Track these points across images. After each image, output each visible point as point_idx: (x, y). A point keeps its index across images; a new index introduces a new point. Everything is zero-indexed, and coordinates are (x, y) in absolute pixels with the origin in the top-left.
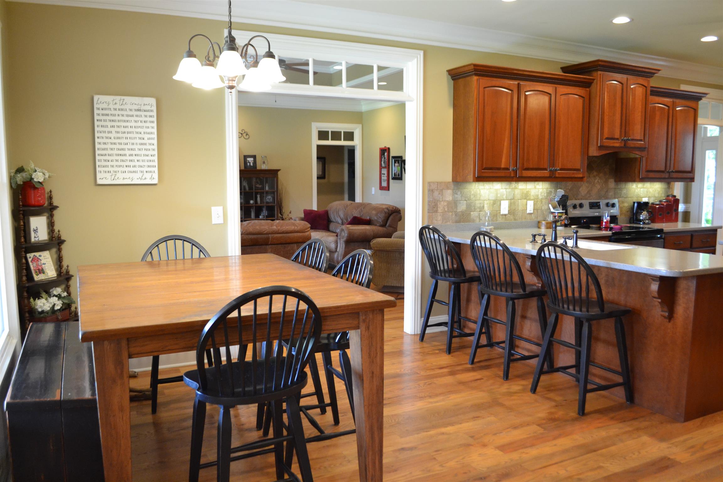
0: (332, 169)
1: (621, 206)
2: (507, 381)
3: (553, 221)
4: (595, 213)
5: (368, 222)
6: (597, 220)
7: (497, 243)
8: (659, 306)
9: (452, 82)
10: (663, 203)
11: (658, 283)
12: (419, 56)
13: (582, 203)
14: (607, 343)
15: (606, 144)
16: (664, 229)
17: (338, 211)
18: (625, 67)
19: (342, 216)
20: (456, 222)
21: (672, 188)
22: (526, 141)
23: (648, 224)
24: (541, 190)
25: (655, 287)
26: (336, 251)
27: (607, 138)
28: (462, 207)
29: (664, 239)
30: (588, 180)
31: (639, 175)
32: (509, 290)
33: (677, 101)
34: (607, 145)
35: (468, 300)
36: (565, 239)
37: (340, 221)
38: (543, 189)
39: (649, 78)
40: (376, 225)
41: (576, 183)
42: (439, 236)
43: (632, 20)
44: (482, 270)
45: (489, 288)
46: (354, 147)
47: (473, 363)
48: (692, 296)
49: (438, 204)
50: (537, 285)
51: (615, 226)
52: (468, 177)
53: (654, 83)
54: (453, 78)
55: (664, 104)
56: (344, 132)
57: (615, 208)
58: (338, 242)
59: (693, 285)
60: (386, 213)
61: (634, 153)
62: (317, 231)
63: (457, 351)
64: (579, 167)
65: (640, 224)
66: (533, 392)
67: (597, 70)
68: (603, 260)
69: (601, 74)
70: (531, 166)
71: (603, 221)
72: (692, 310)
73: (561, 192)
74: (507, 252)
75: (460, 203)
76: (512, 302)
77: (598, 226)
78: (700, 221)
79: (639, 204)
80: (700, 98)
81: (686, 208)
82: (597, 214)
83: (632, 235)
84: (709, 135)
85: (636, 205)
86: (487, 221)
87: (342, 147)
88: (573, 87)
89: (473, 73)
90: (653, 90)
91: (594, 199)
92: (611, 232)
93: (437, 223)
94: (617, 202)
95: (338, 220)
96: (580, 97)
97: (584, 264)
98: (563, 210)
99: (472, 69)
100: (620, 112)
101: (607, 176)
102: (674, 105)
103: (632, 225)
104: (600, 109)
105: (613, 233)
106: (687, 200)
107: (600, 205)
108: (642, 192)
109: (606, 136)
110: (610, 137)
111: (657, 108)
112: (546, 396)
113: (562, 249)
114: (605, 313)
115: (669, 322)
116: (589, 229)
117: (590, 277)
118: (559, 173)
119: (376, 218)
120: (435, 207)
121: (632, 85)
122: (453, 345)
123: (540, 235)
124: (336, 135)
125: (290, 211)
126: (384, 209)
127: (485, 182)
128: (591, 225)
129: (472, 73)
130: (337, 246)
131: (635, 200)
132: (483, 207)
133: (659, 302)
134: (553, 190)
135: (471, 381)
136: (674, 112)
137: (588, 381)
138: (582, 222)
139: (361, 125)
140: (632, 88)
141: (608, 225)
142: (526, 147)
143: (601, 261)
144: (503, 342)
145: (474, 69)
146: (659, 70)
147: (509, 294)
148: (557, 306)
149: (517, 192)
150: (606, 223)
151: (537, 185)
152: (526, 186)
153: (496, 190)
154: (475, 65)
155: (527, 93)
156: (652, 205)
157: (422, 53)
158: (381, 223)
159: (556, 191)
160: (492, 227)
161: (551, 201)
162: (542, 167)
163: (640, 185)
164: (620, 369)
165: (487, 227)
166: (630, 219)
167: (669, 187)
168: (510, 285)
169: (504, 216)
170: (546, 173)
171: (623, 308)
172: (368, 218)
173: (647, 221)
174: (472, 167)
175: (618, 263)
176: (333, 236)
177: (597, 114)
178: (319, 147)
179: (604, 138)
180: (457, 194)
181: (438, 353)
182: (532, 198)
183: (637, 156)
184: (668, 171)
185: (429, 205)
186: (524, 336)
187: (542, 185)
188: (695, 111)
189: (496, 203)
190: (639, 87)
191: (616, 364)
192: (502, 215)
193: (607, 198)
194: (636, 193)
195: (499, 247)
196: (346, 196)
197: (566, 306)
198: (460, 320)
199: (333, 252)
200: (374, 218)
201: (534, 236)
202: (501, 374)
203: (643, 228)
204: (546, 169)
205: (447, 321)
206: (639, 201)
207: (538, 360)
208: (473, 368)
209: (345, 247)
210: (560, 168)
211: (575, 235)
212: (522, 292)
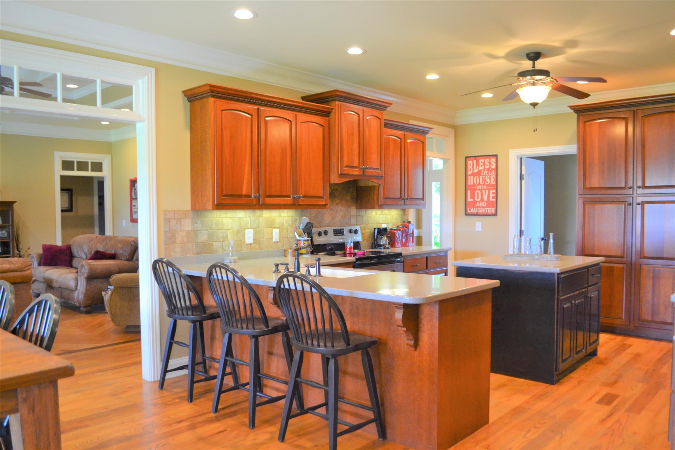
0: (80, 201)
1: (364, 232)
2: (253, 430)
3: (296, 249)
4: (338, 240)
5: (113, 257)
6: (341, 247)
7: (234, 276)
8: (405, 333)
9: (188, 104)
10: (400, 228)
11: (402, 311)
12: (150, 74)
13: (326, 230)
14: (356, 376)
15: (345, 172)
16: (402, 253)
17: (82, 245)
18: (361, 99)
19: (86, 250)
20: (198, 253)
21: (406, 214)
22: (267, 167)
23: (388, 248)
24: (286, 218)
25: (399, 315)
26: (76, 289)
27: (347, 166)
28: (203, 237)
29: (403, 262)
30: (331, 207)
31: (378, 202)
32: (250, 326)
33: (408, 134)
34: (347, 173)
35: (213, 338)
36: (308, 267)
37: (84, 256)
38: (288, 217)
39: (383, 111)
40: (122, 259)
41: (320, 210)
42: (173, 270)
43: (365, 52)
44: (221, 305)
45: (230, 326)
46: (103, 178)
47: (216, 410)
48: (436, 322)
49: (176, 234)
50: (282, 318)
51: (359, 252)
52: (208, 204)
53: (387, 115)
54: (189, 100)
55: (396, 136)
56: (92, 163)
57: (358, 234)
58: (79, 279)
59: (436, 309)
60: (132, 246)
61: (372, 181)
62: (56, 268)
63: (200, 398)
64: (321, 195)
65: (381, 249)
66: (281, 441)
67: (335, 100)
68: (346, 289)
69: (338, 104)
70: (274, 194)
71: (347, 247)
72: (436, 336)
73: (306, 220)
74: (245, 286)
75: (201, 233)
76: (254, 340)
77: (343, 252)
78: (430, 244)
79: (379, 229)
80: (426, 133)
81: (419, 233)
82: (341, 241)
83: (374, 260)
84: (434, 169)
85: (376, 231)
86: (231, 252)
87: (91, 178)
88: (313, 116)
89: (210, 94)
90: (386, 123)
91: (337, 226)
92: (354, 258)
93: (175, 257)
94: (359, 229)
95: (82, 254)
96: (320, 126)
97: (326, 296)
98: (308, 238)
99: (208, 90)
100: (358, 141)
101: (349, 204)
102: (405, 137)
103: (374, 250)
104: (340, 138)
105: (356, 259)
106: (419, 226)
107: (343, 232)
108: (381, 219)
109: (345, 164)
110: (350, 165)
111: (390, 139)
112: (296, 443)
113: (302, 280)
114: (350, 346)
115: (416, 350)
116: (334, 256)
117: (333, 308)
118: (302, 201)
119: (121, 252)
120: (172, 238)
121: (368, 117)
122: (195, 391)
123: (282, 264)
124: (82, 166)
125: (28, 247)
126: (130, 242)
127: (228, 210)
128: (336, 252)
129: (208, 94)
130: (77, 284)
131: (376, 226)
132: (227, 236)
133: (404, 331)
134: (298, 218)
135: (213, 435)
136: (406, 144)
137: (338, 421)
138: (328, 248)
139: (110, 156)
140: (368, 119)
141: (353, 251)
142: (267, 174)
143: (344, 290)
144: (247, 384)
145: (210, 90)
146: (391, 104)
147: (251, 331)
148: (300, 343)
149: (261, 220)
150: (350, 248)
151: (281, 213)
152: (271, 214)
153: (240, 218)
154: (211, 86)
155: (267, 119)
156: (391, 231)
157: (153, 70)
158: (128, 257)
159: (301, 219)
160: (236, 257)
161: (296, 229)
162: (285, 194)
163: (379, 212)
164: (369, 404)
165: (231, 258)
166: (372, 244)
167: (405, 213)
168: (251, 320)
169: (249, 246)
170: (289, 201)
171: (369, 339)
172: (113, 252)
173: (387, 246)
174: (211, 193)
175: (361, 292)
176: (74, 273)
177: (336, 142)
178: (63, 178)
179: (344, 166)
180: (197, 224)
181: (178, 402)
182: (277, 226)
183: (375, 184)
184: (402, 198)
185: (165, 235)
186: (272, 374)
187: (287, 213)
188: (423, 143)
189: (240, 232)
190: (374, 118)
191: (365, 398)
192: (247, 244)
193: (350, 225)
194: (376, 220)
195: (237, 280)
196: (97, 230)
197: (309, 342)
198: (204, 361)
199: (73, 291)
200: (120, 252)
201: (277, 266)
202: (247, 420)
203: (384, 252)
204: (288, 196)
205: (187, 363)
206: (379, 227)
207: (285, 401)
208: (216, 417)
209: (86, 285)
210: (303, 195)
211: (318, 263)
212: (265, 328)
